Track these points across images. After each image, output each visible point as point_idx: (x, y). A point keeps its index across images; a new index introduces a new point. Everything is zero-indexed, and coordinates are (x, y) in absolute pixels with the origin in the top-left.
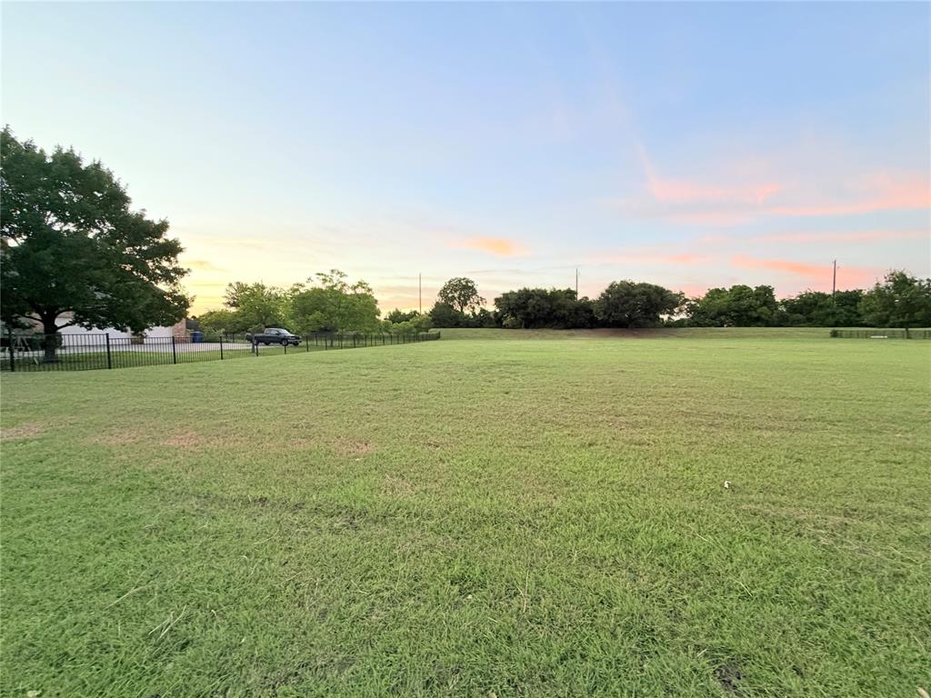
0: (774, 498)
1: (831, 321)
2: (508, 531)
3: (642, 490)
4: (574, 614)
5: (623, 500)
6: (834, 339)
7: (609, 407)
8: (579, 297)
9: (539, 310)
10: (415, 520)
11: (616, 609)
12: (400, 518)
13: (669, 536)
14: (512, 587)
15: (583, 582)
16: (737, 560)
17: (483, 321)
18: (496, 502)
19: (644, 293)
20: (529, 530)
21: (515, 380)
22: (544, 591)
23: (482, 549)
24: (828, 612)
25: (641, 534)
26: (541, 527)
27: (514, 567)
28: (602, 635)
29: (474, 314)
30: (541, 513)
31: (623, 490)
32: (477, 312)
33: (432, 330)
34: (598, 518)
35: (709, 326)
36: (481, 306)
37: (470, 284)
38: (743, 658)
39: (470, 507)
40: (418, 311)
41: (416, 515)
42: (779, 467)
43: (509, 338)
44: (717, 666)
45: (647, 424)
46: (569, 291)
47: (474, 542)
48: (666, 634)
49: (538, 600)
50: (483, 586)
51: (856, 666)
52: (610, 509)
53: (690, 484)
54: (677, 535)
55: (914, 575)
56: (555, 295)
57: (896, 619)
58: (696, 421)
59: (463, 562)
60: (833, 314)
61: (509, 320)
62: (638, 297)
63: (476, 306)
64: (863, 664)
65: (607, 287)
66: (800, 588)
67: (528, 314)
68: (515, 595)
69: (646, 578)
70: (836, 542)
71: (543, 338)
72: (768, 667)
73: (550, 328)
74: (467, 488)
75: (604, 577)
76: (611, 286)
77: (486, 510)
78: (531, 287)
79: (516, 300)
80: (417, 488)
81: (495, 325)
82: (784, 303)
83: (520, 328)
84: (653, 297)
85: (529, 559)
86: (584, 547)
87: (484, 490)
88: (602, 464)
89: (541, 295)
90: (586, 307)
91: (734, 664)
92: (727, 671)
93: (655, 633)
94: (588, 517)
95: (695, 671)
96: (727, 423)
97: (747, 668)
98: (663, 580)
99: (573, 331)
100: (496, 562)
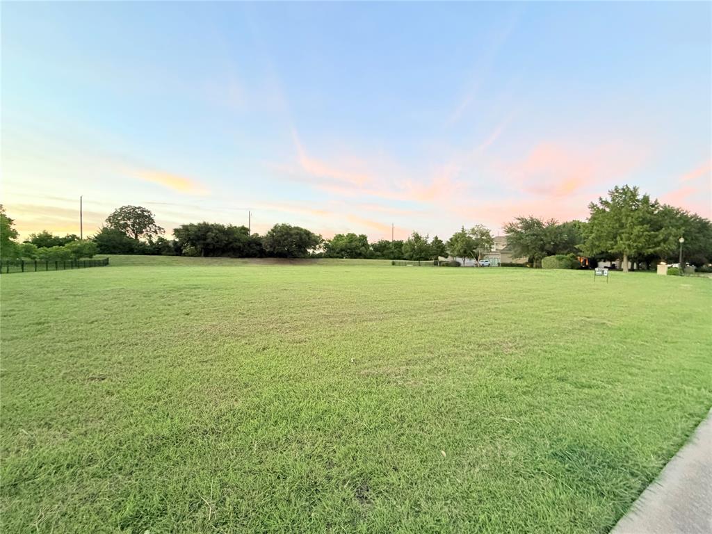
0: (376, 362)
1: (392, 256)
2: (191, 446)
3: (303, 376)
4: (256, 500)
5: (290, 388)
6: (394, 266)
7: (277, 317)
8: (251, 233)
9: (218, 242)
10: (67, 473)
11: (290, 479)
12: (42, 477)
13: (322, 406)
14: (196, 500)
15: (263, 467)
16: (361, 409)
17: (161, 249)
18: (177, 420)
19: (298, 234)
20: (213, 437)
21: (196, 302)
22: (229, 489)
23: (161, 474)
24: (405, 425)
25: (304, 410)
26: (224, 431)
27: (198, 480)
28: (279, 506)
29: (151, 242)
30: (224, 418)
31: (290, 379)
32: (155, 239)
33: (97, 255)
34: (273, 408)
35: (337, 257)
36: (159, 235)
37: (145, 214)
38: (369, 475)
39: (146, 434)
40: (78, 235)
41: (69, 466)
42: (377, 343)
43: (188, 265)
44: (355, 490)
45: (304, 326)
46: (243, 228)
47: (152, 470)
48: (325, 481)
49: (223, 501)
50: (163, 512)
51: (418, 451)
52: (281, 398)
53: (332, 364)
54: (327, 404)
55: (434, 389)
56: (230, 231)
57: (430, 417)
58: (333, 321)
59: (138, 497)
60: (392, 252)
61: (188, 249)
62: (294, 236)
63: (154, 235)
64: (421, 449)
65: (272, 228)
66: (392, 415)
67: (208, 244)
68: (199, 506)
69: (309, 444)
70: (404, 381)
71: (221, 264)
72: (382, 474)
73: (229, 256)
74: (144, 415)
75: (280, 455)
76: (275, 227)
77: (166, 432)
78: (211, 222)
79: (196, 232)
80: (72, 433)
81: (175, 253)
82: (373, 245)
83: (199, 255)
84: (303, 237)
85: (213, 465)
86: (262, 436)
87: (163, 411)
88: (274, 363)
89: (220, 229)
90: (256, 241)
91: (364, 483)
92: (362, 489)
93: (318, 484)
94: (265, 410)
95: (344, 500)
96: (350, 319)
97: (372, 481)
98: (320, 439)
99: (246, 260)
100: (177, 482)
